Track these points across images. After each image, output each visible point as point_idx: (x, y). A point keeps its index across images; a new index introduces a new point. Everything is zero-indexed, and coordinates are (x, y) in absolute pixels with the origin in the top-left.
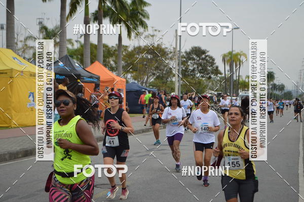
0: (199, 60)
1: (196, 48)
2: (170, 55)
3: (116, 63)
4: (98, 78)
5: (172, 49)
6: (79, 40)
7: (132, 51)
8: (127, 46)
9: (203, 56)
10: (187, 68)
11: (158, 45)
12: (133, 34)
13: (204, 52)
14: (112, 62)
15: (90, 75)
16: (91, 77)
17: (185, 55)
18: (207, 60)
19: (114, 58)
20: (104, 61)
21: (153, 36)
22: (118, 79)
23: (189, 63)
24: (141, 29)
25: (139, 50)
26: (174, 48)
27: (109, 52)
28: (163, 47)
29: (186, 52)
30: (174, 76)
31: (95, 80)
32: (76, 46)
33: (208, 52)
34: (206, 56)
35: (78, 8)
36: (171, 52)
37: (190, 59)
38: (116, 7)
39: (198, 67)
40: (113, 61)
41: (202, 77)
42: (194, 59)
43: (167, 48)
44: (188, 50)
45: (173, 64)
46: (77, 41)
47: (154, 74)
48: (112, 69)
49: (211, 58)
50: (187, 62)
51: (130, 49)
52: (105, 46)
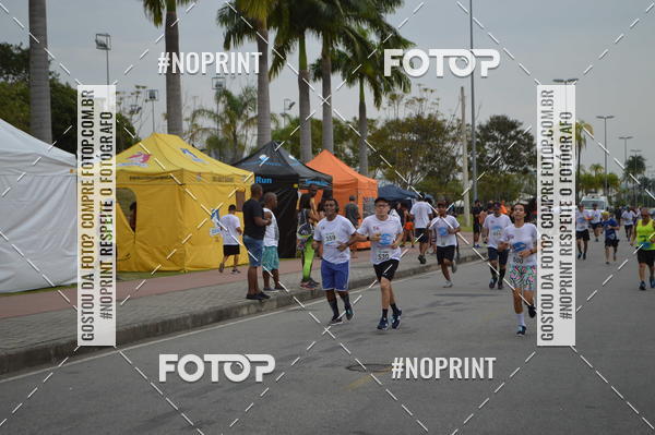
0: (504, 141)
1: (498, 118)
2: (452, 134)
3: (354, 151)
4: (330, 181)
5: (455, 121)
6: (288, 112)
7: (383, 129)
8: (373, 121)
9: (512, 133)
10: (482, 156)
11: (430, 115)
12: (385, 99)
13: (513, 125)
14: (348, 151)
15: (314, 174)
16: (317, 179)
17: (478, 131)
18: (519, 140)
19: (351, 143)
20: (336, 149)
21: (420, 100)
22: (363, 179)
23: (486, 147)
24: (398, 90)
25: (395, 126)
26: (459, 120)
27: (342, 133)
28: (439, 119)
29: (480, 127)
30: (460, 170)
31: (324, 184)
32: (284, 123)
33: (521, 124)
34: (518, 133)
35: (288, 56)
36: (453, 128)
37: (488, 140)
38: (354, 51)
39: (503, 154)
40: (351, 148)
41: (512, 170)
42: (495, 139)
43: (445, 120)
44: (484, 123)
45: (459, 149)
46: (284, 115)
47: (424, 169)
48: (348, 162)
49: (527, 135)
50: (483, 145)
51: (379, 126)
52: (336, 122)
